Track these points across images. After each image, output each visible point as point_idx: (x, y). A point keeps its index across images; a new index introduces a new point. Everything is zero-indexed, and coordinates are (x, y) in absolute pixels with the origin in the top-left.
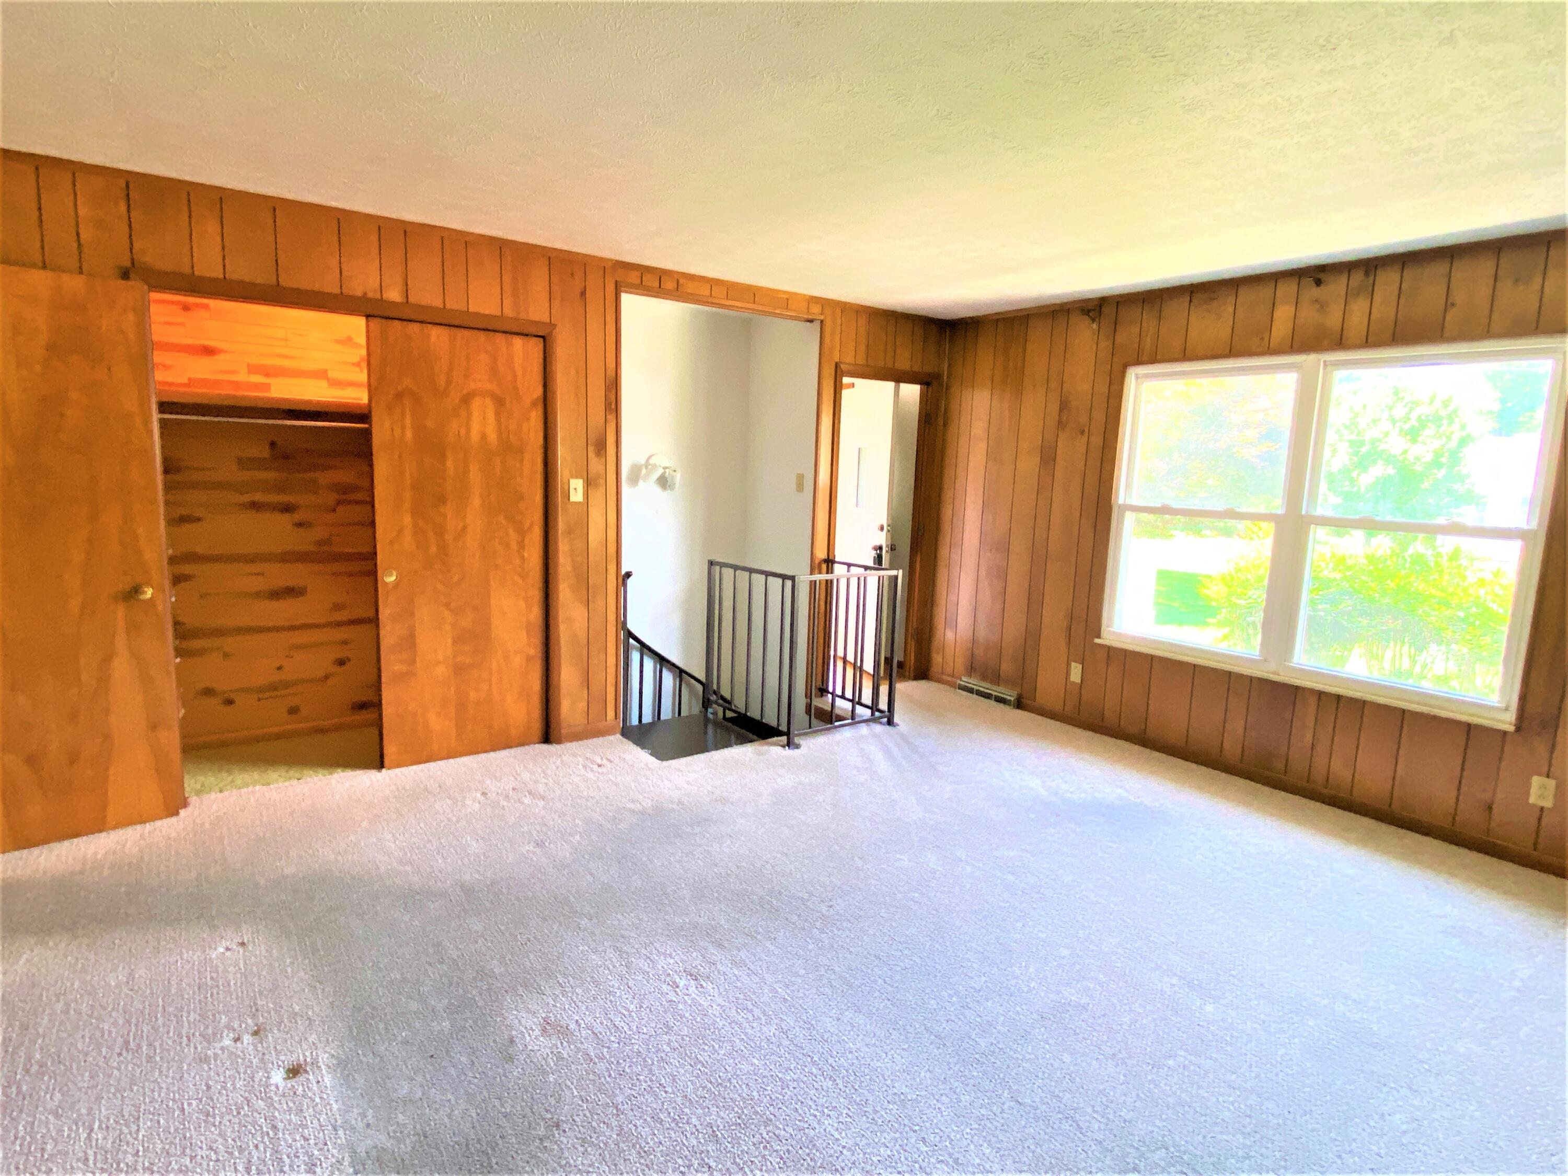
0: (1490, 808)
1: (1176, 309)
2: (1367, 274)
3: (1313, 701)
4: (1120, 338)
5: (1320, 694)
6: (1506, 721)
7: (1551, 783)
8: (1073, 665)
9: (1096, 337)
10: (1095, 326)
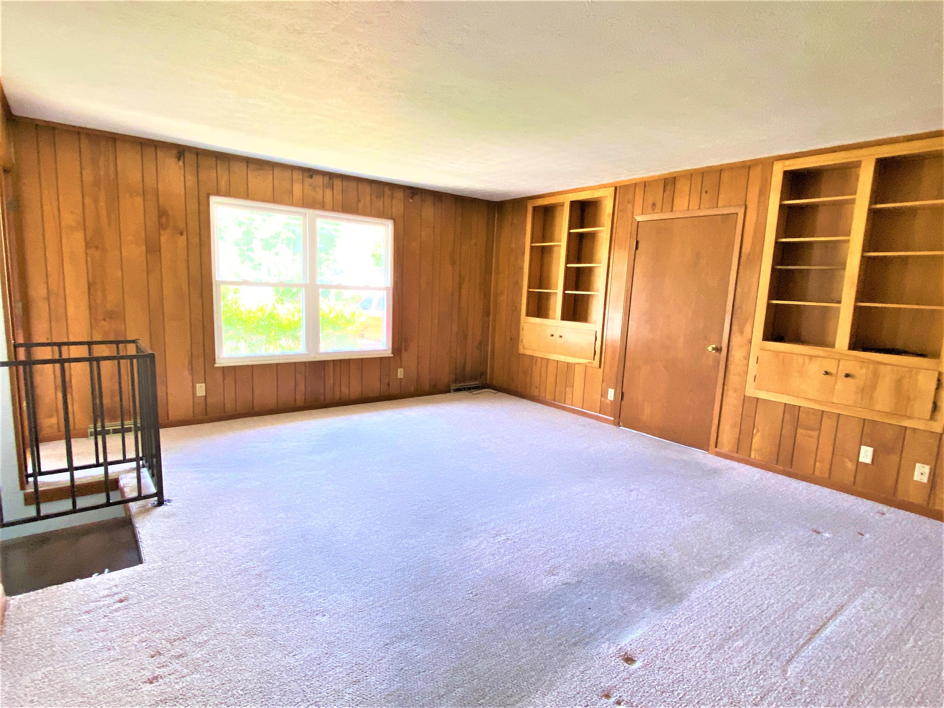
0: (389, 385)
1: (239, 169)
2: (330, 178)
3: (331, 365)
4: (203, 176)
5: (334, 361)
6: (389, 354)
7: (402, 369)
8: (198, 385)
9: (182, 171)
10: (181, 163)
